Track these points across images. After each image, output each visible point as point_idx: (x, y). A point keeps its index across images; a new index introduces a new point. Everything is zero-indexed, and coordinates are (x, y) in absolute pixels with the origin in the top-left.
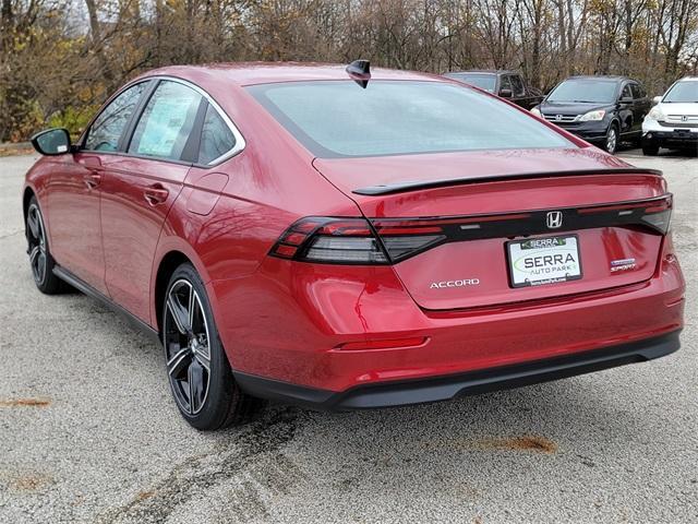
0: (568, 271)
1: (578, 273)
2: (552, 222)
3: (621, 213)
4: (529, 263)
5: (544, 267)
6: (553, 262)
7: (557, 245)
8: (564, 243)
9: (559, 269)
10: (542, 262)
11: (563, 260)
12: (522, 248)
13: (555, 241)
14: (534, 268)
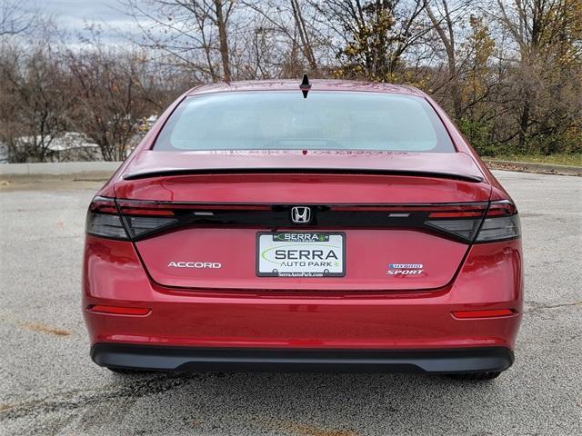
0: (328, 268)
1: (339, 270)
2: (298, 216)
3: (391, 215)
4: (279, 255)
5: (299, 260)
6: (311, 256)
7: (316, 240)
8: (328, 240)
9: (317, 264)
10: (297, 255)
11: (324, 256)
12: (274, 240)
13: (315, 236)
14: (286, 260)
